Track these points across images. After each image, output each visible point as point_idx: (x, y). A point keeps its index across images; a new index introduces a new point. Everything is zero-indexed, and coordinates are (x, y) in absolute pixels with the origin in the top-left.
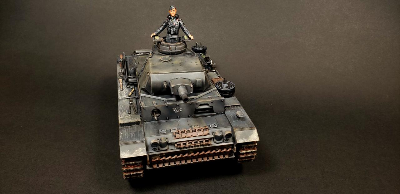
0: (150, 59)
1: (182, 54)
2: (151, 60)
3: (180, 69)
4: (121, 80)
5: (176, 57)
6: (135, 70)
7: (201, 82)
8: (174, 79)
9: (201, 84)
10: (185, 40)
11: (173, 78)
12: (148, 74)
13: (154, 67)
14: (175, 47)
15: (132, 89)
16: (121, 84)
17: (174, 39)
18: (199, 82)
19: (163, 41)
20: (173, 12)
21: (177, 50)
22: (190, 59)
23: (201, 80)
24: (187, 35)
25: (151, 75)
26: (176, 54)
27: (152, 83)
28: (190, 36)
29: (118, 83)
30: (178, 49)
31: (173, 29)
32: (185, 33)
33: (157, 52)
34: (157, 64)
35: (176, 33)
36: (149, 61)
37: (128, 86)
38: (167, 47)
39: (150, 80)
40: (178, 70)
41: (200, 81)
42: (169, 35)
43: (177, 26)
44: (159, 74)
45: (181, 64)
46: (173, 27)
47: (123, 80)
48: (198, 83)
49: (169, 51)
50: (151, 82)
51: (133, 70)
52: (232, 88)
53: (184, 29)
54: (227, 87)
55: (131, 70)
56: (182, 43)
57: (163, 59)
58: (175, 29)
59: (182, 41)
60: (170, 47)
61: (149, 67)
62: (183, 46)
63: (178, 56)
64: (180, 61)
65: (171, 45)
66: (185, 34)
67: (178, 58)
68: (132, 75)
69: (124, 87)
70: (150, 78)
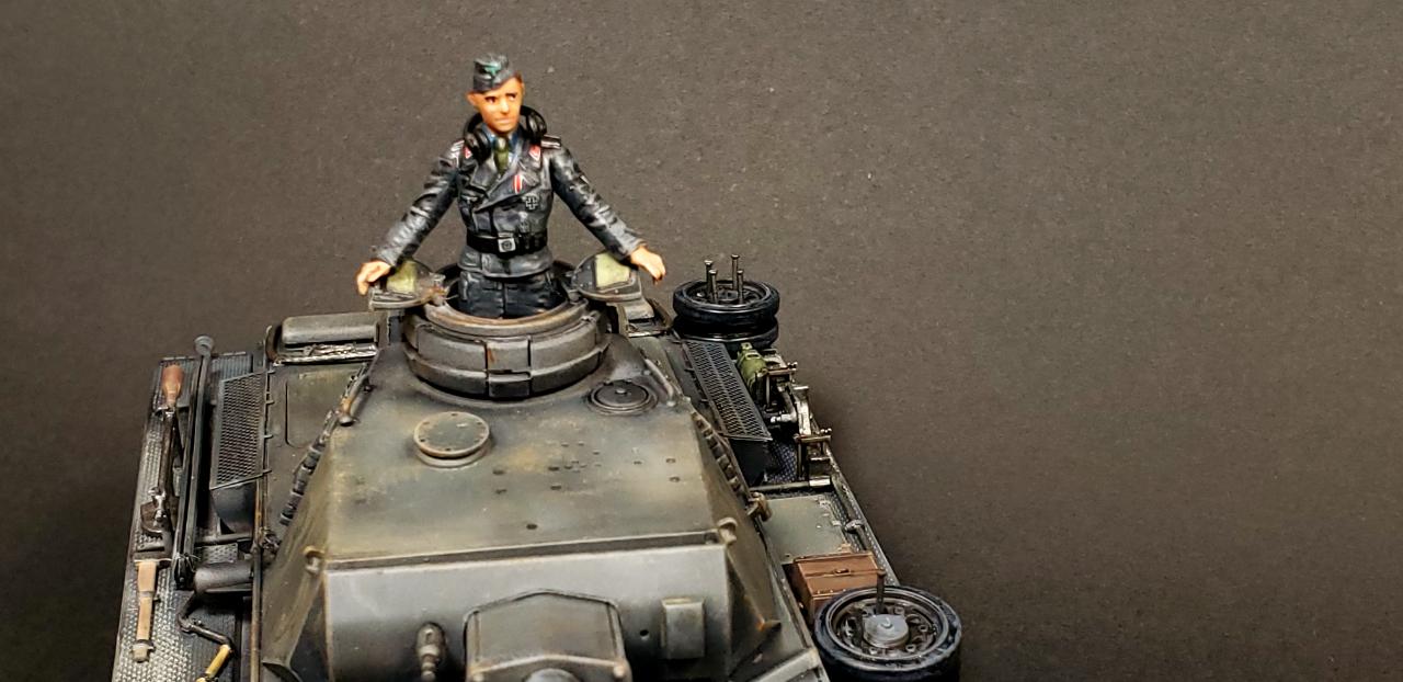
0: (342, 435)
1: (579, 390)
2: (348, 449)
3: (551, 517)
4: (147, 565)
5: (531, 419)
6: (250, 490)
7: (700, 623)
8: (495, 604)
9: (700, 638)
10: (597, 289)
11: (488, 598)
12: (313, 568)
13: (362, 507)
14: (525, 344)
15: (220, 643)
16: (145, 602)
17: (525, 282)
18: (685, 620)
19: (439, 299)
20: (504, 104)
21: (542, 366)
22: (628, 431)
23: (697, 606)
24: (613, 249)
25: (330, 577)
26: (534, 395)
27: (336, 637)
28: (640, 256)
29: (128, 596)
30: (547, 358)
31: (511, 219)
32: (599, 233)
33: (399, 377)
34: (387, 475)
35: (531, 243)
36: (335, 457)
37: (188, 624)
38: (469, 348)
39: (324, 616)
40: (532, 527)
41: (691, 615)
42: (487, 259)
43: (533, 194)
44: (387, 571)
45: (561, 477)
46: (513, 202)
47: (163, 566)
48: (673, 631)
49: (481, 375)
50: (329, 633)
51: (241, 493)
52: (938, 658)
53: (583, 204)
54: (904, 644)
55: (224, 489)
56: (580, 314)
57: (433, 439)
58: (523, 215)
59: (582, 298)
60: (491, 345)
61: (325, 506)
62: (585, 331)
63: (545, 408)
64: (557, 454)
65: (492, 335)
66: (600, 245)
67: (543, 423)
68: (231, 526)
69: (164, 625)
70: (320, 601)
